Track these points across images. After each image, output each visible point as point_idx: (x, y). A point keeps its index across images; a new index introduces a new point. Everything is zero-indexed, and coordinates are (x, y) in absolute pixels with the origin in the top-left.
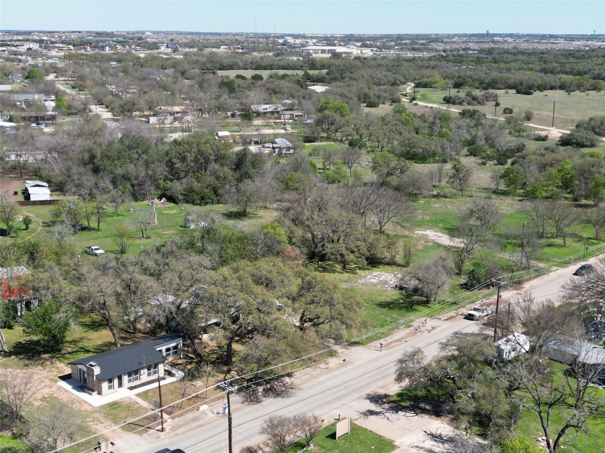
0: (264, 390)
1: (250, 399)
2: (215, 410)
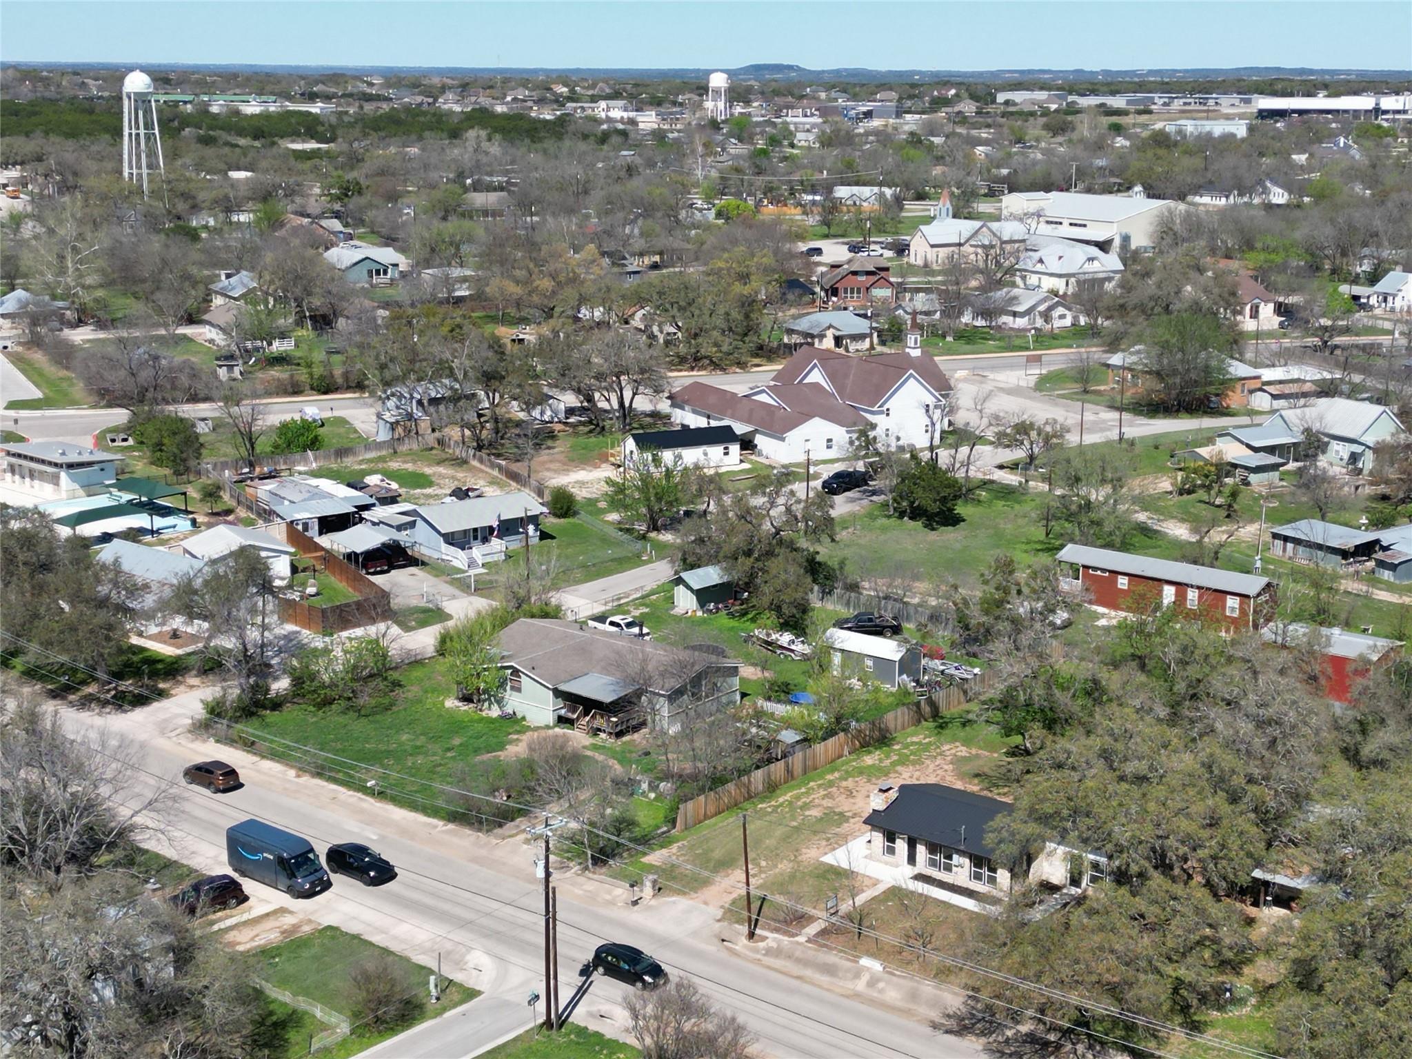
2: (881, 985)
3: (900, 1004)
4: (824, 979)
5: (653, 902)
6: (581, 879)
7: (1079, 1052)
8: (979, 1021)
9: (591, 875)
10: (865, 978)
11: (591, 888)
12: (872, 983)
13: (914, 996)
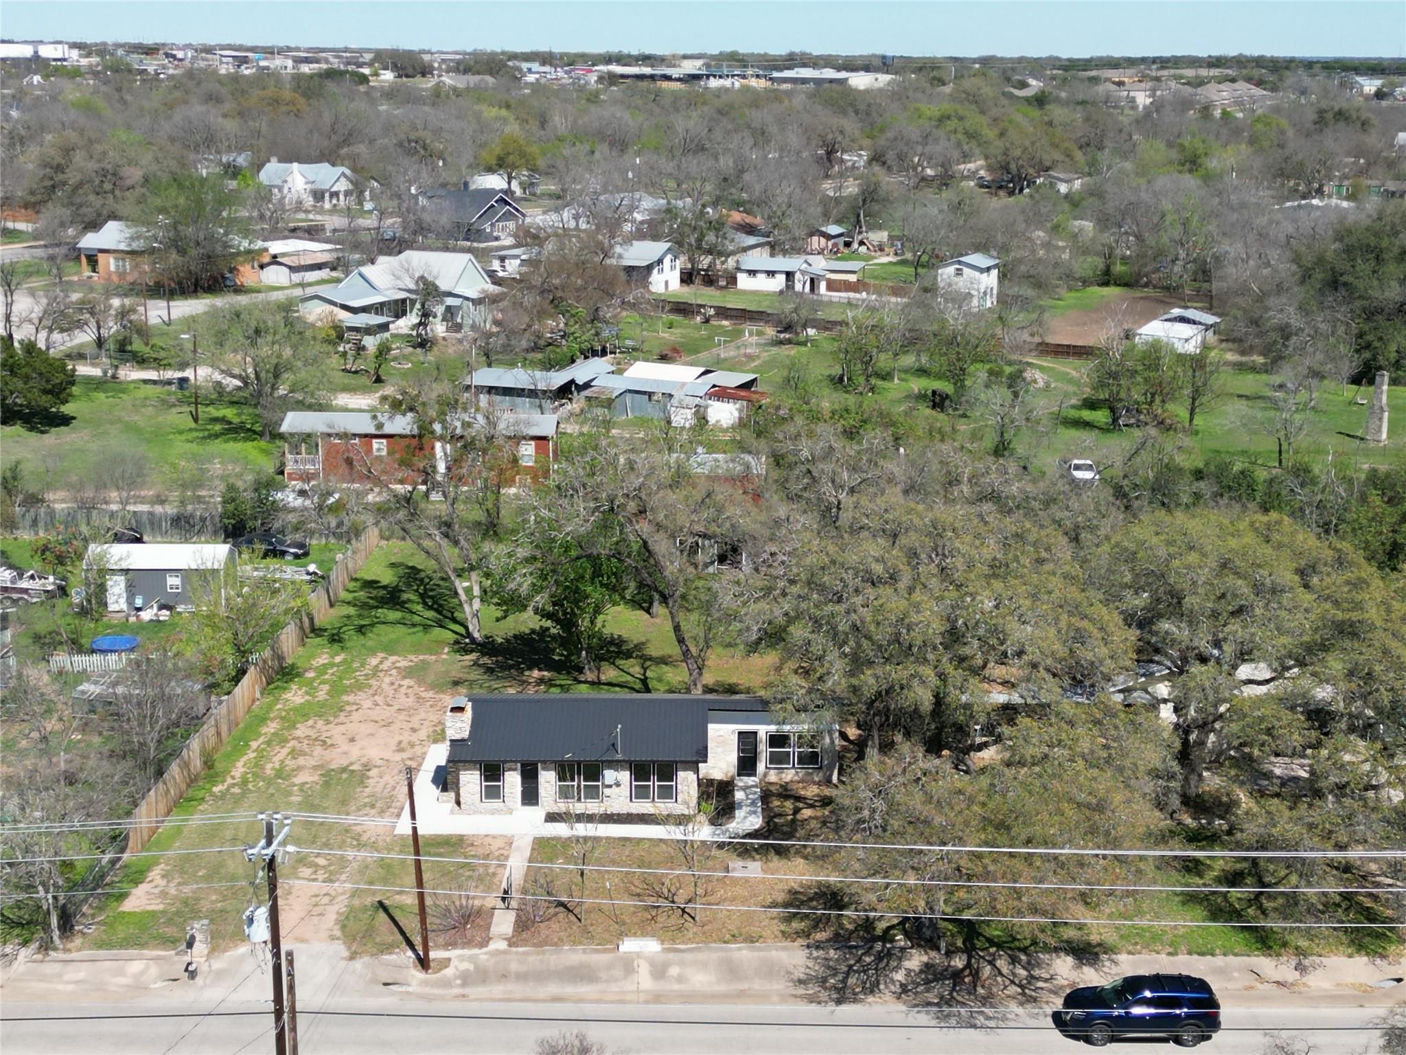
0: (927, 967)
1: (844, 981)
2: (674, 971)
3: (722, 988)
4: (585, 989)
5: (217, 964)
6: (49, 968)
7: (1005, 971)
8: (848, 974)
9: (60, 955)
10: (644, 970)
11: (81, 975)
12: (659, 972)
13: (732, 970)
